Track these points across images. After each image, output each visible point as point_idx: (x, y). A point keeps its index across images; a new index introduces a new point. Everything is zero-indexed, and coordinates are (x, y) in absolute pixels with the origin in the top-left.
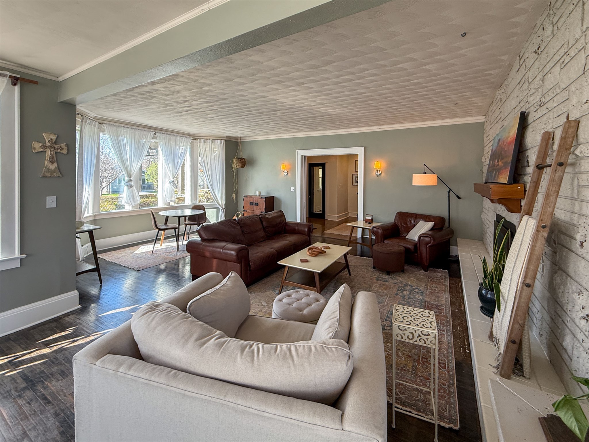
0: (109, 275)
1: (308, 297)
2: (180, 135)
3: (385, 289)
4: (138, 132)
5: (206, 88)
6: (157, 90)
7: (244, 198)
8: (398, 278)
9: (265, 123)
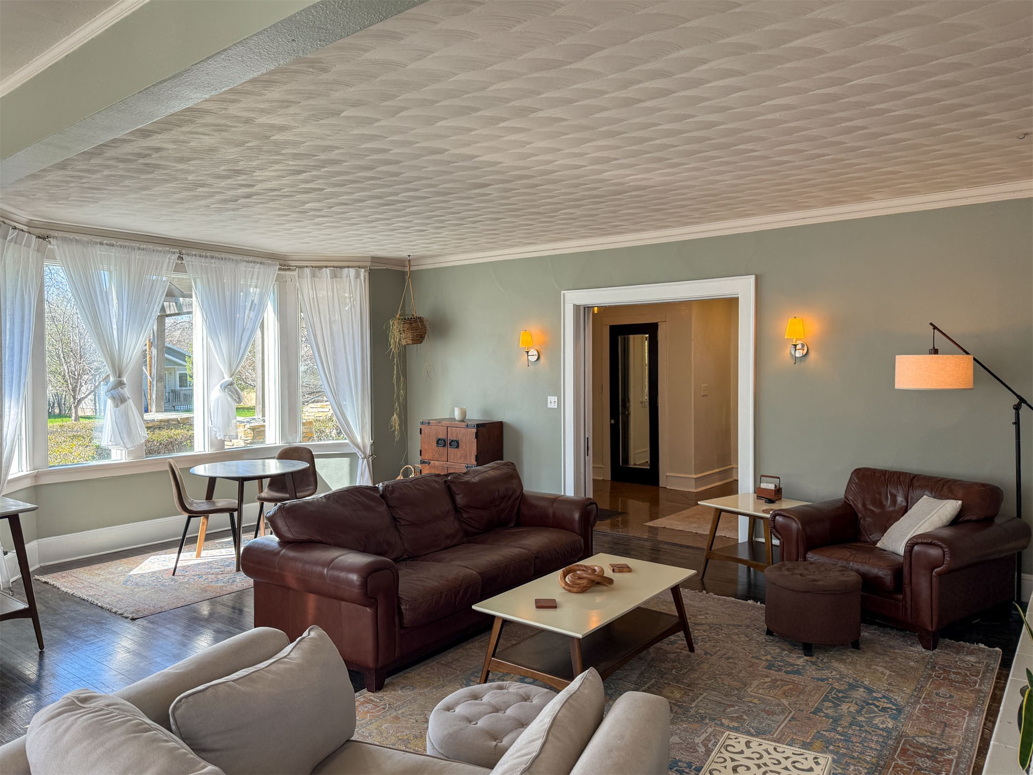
0: (64, 629)
1: (527, 703)
2: (246, 258)
3: (785, 694)
4: (136, 256)
5: (278, 137)
6: (158, 150)
7: (423, 427)
8: (836, 664)
9: (463, 219)
